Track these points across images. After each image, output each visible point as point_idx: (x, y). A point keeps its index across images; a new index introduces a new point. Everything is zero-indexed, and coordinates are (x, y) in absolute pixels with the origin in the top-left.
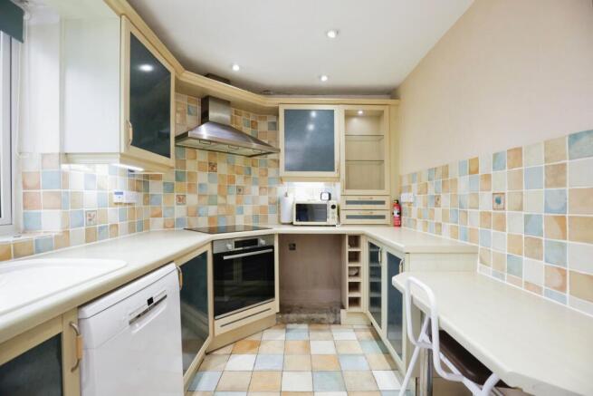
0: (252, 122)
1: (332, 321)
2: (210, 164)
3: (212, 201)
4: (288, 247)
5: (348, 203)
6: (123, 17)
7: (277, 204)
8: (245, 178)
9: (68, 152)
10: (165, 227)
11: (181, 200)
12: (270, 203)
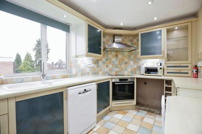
0: (131, 40)
1: (158, 113)
2: (116, 55)
3: (117, 67)
4: (144, 83)
5: (168, 67)
6: (86, 21)
7: (139, 68)
8: (128, 59)
9: (77, 55)
10: (103, 74)
11: (107, 66)
12: (137, 67)
